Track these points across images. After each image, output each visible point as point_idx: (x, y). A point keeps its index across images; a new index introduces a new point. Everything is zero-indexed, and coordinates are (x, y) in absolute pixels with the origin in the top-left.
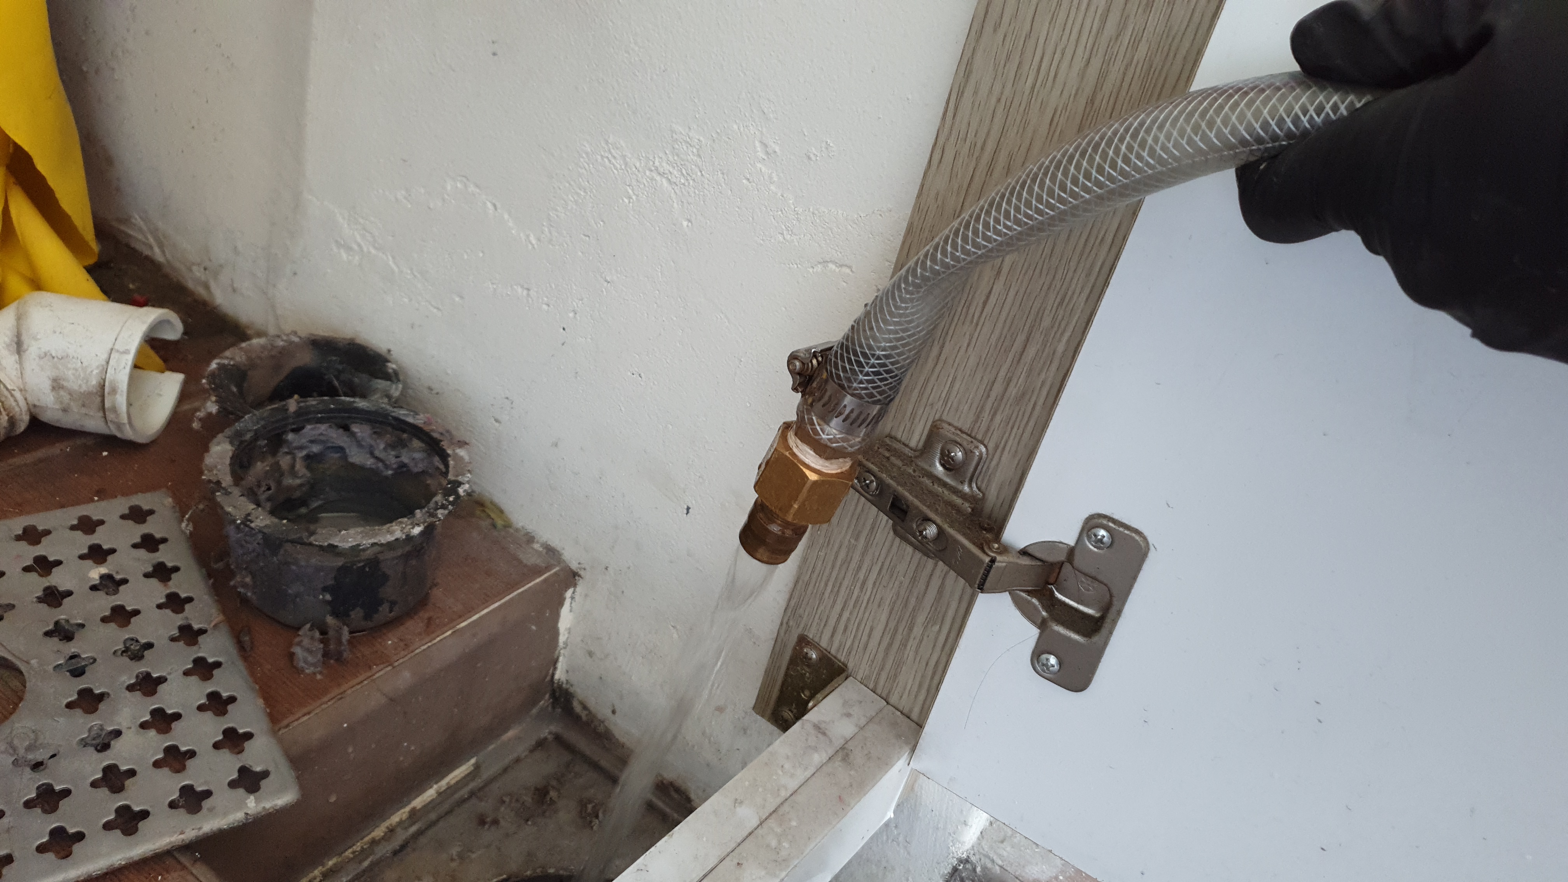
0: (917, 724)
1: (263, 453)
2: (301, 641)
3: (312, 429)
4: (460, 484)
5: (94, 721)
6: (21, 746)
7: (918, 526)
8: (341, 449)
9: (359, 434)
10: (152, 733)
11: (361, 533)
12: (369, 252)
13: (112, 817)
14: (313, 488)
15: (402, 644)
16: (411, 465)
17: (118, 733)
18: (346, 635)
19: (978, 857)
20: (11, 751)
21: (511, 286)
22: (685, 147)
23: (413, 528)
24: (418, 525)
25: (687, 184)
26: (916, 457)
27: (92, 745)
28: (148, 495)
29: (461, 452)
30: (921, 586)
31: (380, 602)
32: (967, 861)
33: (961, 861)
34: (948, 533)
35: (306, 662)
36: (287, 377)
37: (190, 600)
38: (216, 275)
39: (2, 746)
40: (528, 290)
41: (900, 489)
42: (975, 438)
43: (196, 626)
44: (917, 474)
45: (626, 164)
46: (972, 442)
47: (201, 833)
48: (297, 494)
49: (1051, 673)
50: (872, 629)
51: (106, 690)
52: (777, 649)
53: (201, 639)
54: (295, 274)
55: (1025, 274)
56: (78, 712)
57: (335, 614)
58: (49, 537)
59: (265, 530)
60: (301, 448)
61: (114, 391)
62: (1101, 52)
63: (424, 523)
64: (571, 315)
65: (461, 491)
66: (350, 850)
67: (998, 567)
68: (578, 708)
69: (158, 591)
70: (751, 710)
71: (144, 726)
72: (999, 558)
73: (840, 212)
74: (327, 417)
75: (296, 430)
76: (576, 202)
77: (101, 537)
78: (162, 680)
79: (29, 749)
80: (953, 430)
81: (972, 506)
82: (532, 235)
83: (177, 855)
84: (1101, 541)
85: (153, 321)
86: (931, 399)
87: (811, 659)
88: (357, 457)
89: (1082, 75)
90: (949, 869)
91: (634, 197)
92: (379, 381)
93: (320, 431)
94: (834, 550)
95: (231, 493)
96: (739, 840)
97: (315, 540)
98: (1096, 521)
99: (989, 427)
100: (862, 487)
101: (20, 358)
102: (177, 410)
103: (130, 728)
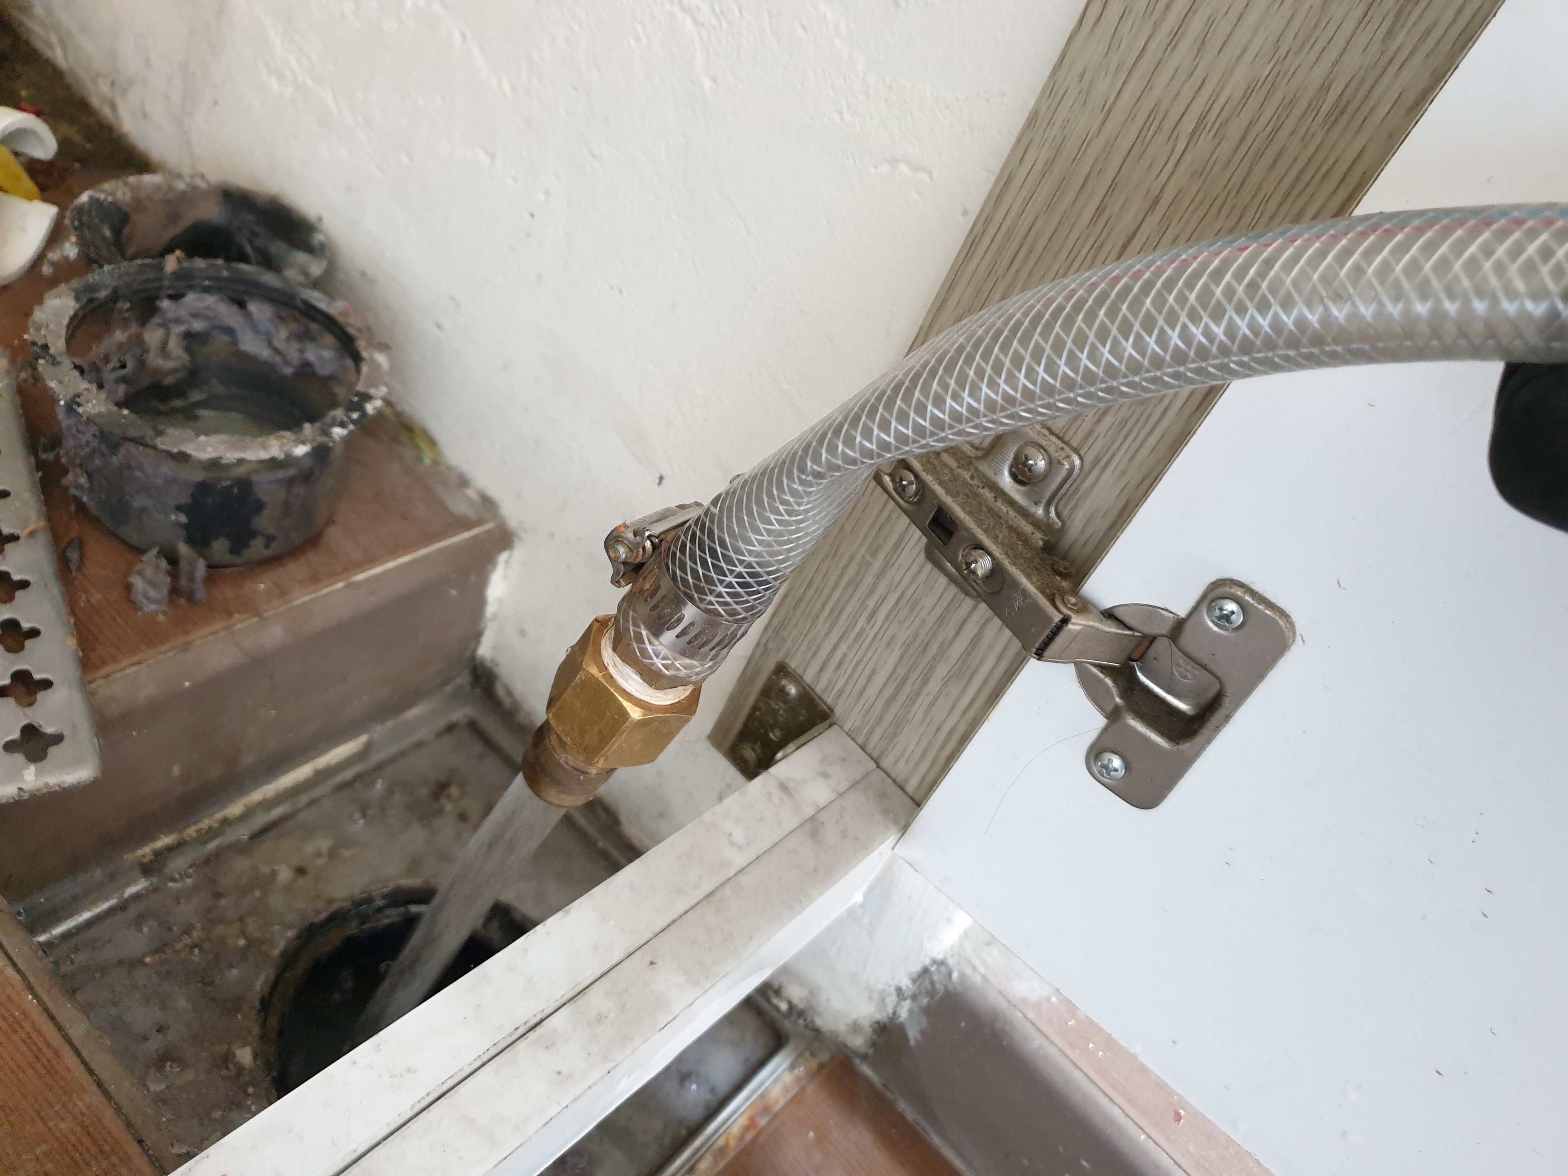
0: (911, 798)
1: (124, 319)
2: (144, 569)
3: (196, 299)
4: (370, 398)
7: (965, 555)
8: (231, 332)
9: (257, 316)
11: (226, 442)
12: (305, 83)
14: (194, 374)
15: (277, 591)
16: (318, 365)
18: (201, 569)
19: (956, 960)
21: (473, 149)
23: (296, 447)
24: (304, 443)
26: (978, 458)
29: (381, 358)
30: (949, 630)
31: (254, 534)
32: (942, 963)
33: (934, 962)
34: (1007, 571)
35: (147, 598)
36: (185, 231)
37: (5, 494)
38: (124, 92)
40: (493, 156)
41: (947, 499)
42: (1067, 443)
43: (5, 531)
44: (975, 482)
46: (1062, 449)
48: (169, 380)
49: (1112, 778)
50: (873, 672)
52: (749, 673)
53: (9, 548)
54: (216, 102)
55: (1194, 212)
57: (191, 541)
59: (99, 420)
60: (178, 321)
63: (311, 442)
64: (543, 197)
65: (370, 408)
66: (195, 827)
67: (1070, 631)
68: (501, 693)
72: (1075, 619)
73: (929, 90)
74: (217, 287)
75: (176, 297)
76: (567, 40)
81: (1046, 538)
82: (505, 81)
84: (1227, 618)
87: (788, 694)
88: (251, 344)
90: (919, 968)
92: (299, 253)
93: (206, 303)
94: (842, 565)
95: (59, 363)
96: (657, 930)
97: (161, 443)
98: (1227, 589)
99: (1090, 433)
100: (895, 489)
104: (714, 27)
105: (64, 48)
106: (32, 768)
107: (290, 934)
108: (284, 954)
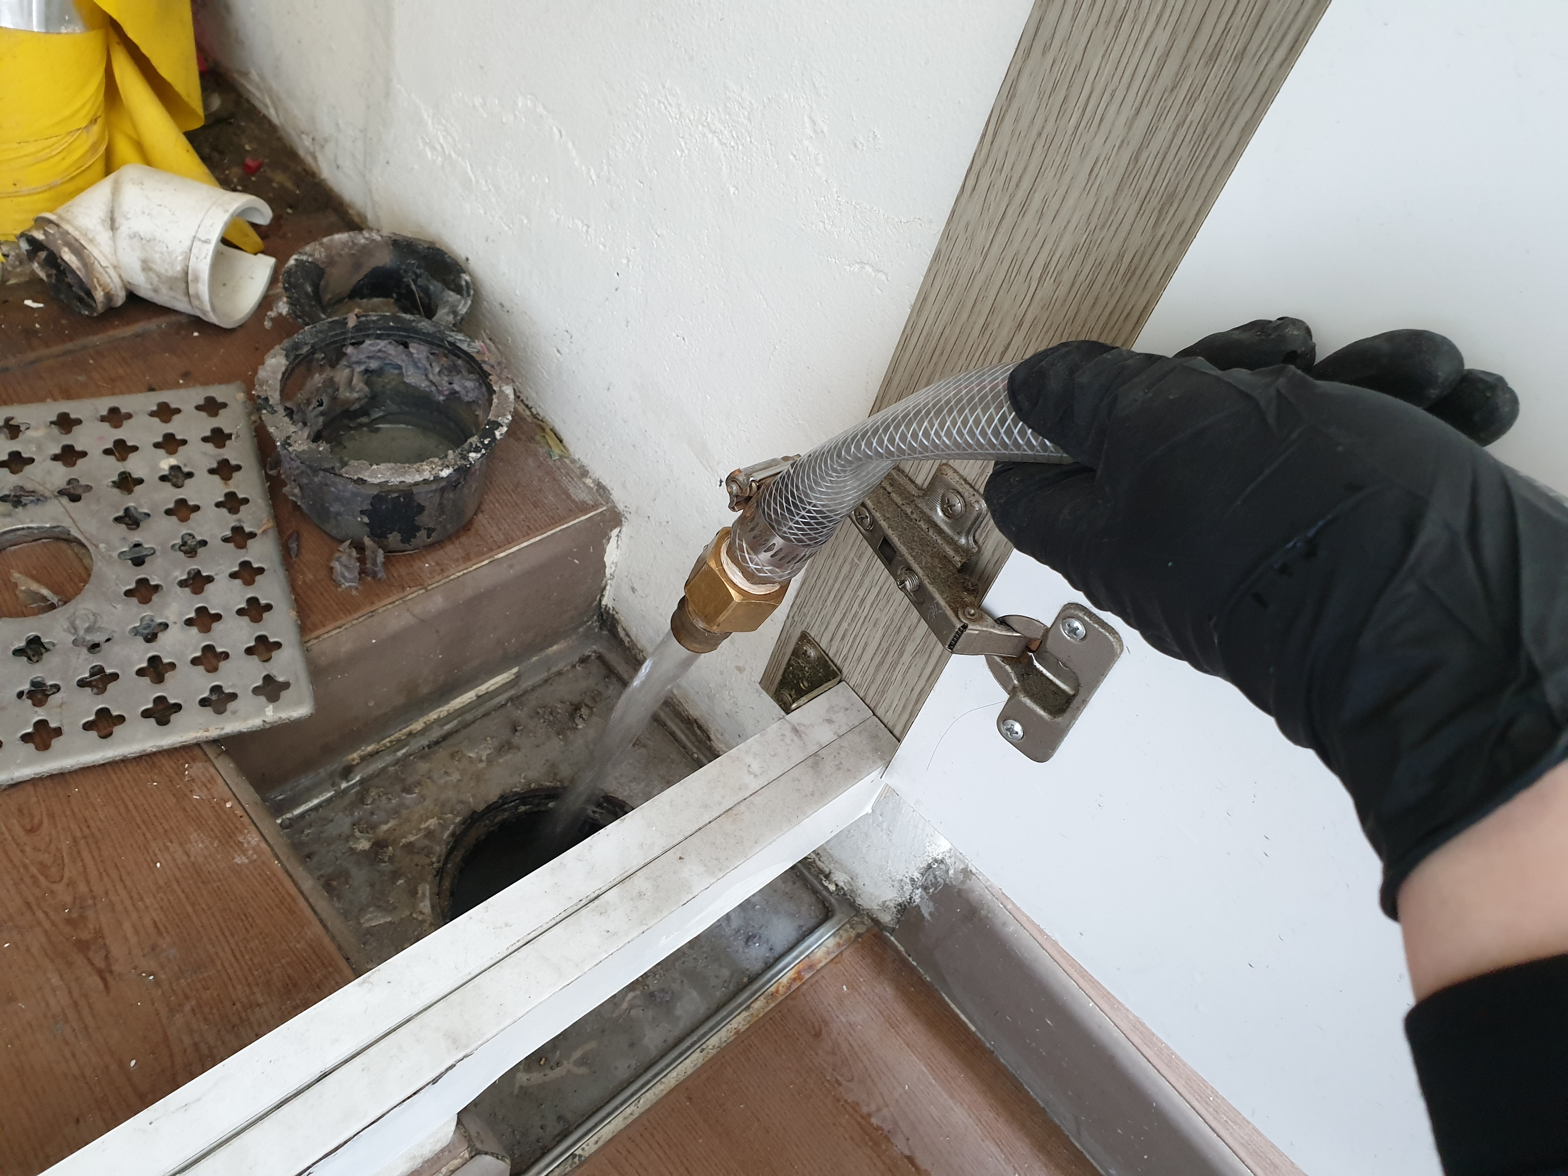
0: (896, 736)
1: (321, 365)
2: (340, 557)
3: (371, 345)
4: (498, 425)
5: (146, 612)
6: (82, 625)
7: (901, 573)
8: (400, 367)
9: (415, 355)
10: (194, 630)
11: (391, 469)
12: (450, 155)
13: (150, 706)
14: (373, 399)
15: (438, 568)
16: (463, 392)
17: (166, 626)
18: (380, 555)
19: (953, 860)
20: (73, 631)
21: (573, 219)
22: (737, 109)
23: (442, 470)
24: (448, 467)
25: (736, 147)
26: (919, 497)
27: (142, 635)
28: (223, 387)
29: (508, 390)
31: (418, 529)
32: (942, 862)
33: (936, 861)
34: (928, 589)
35: (344, 577)
36: (366, 276)
37: (246, 501)
38: (322, 147)
39: (66, 625)
40: (588, 227)
41: (890, 532)
42: (976, 492)
43: (247, 529)
44: (914, 516)
45: (681, 114)
46: (972, 496)
47: (223, 732)
48: (357, 406)
49: (1015, 737)
50: (866, 644)
51: (160, 583)
52: (783, 637)
53: (250, 542)
54: (388, 163)
56: (134, 601)
57: (373, 535)
58: (130, 421)
59: (305, 453)
60: (359, 363)
61: (196, 279)
62: (1154, 101)
63: (453, 465)
64: (625, 261)
65: (498, 434)
66: (388, 740)
67: (971, 635)
68: (622, 634)
69: (217, 489)
70: (758, 686)
71: (189, 622)
72: (970, 627)
73: (882, 212)
74: (387, 334)
75: (357, 344)
76: (633, 144)
77: (175, 426)
78: (210, 579)
79: (89, 630)
80: (957, 478)
81: (963, 561)
82: (592, 170)
83: (204, 747)
84: (1075, 631)
85: (237, 208)
87: (810, 656)
88: (413, 378)
89: (1130, 125)
90: (925, 865)
91: (686, 151)
92: (451, 293)
93: (379, 347)
94: (839, 564)
95: (276, 412)
96: (687, 834)
97: (346, 471)
98: (1072, 611)
100: (857, 519)
101: (114, 235)
102: (271, 292)
103: (175, 623)
104: (733, 147)
105: (276, 109)
106: (271, 707)
107: (458, 820)
108: (453, 834)
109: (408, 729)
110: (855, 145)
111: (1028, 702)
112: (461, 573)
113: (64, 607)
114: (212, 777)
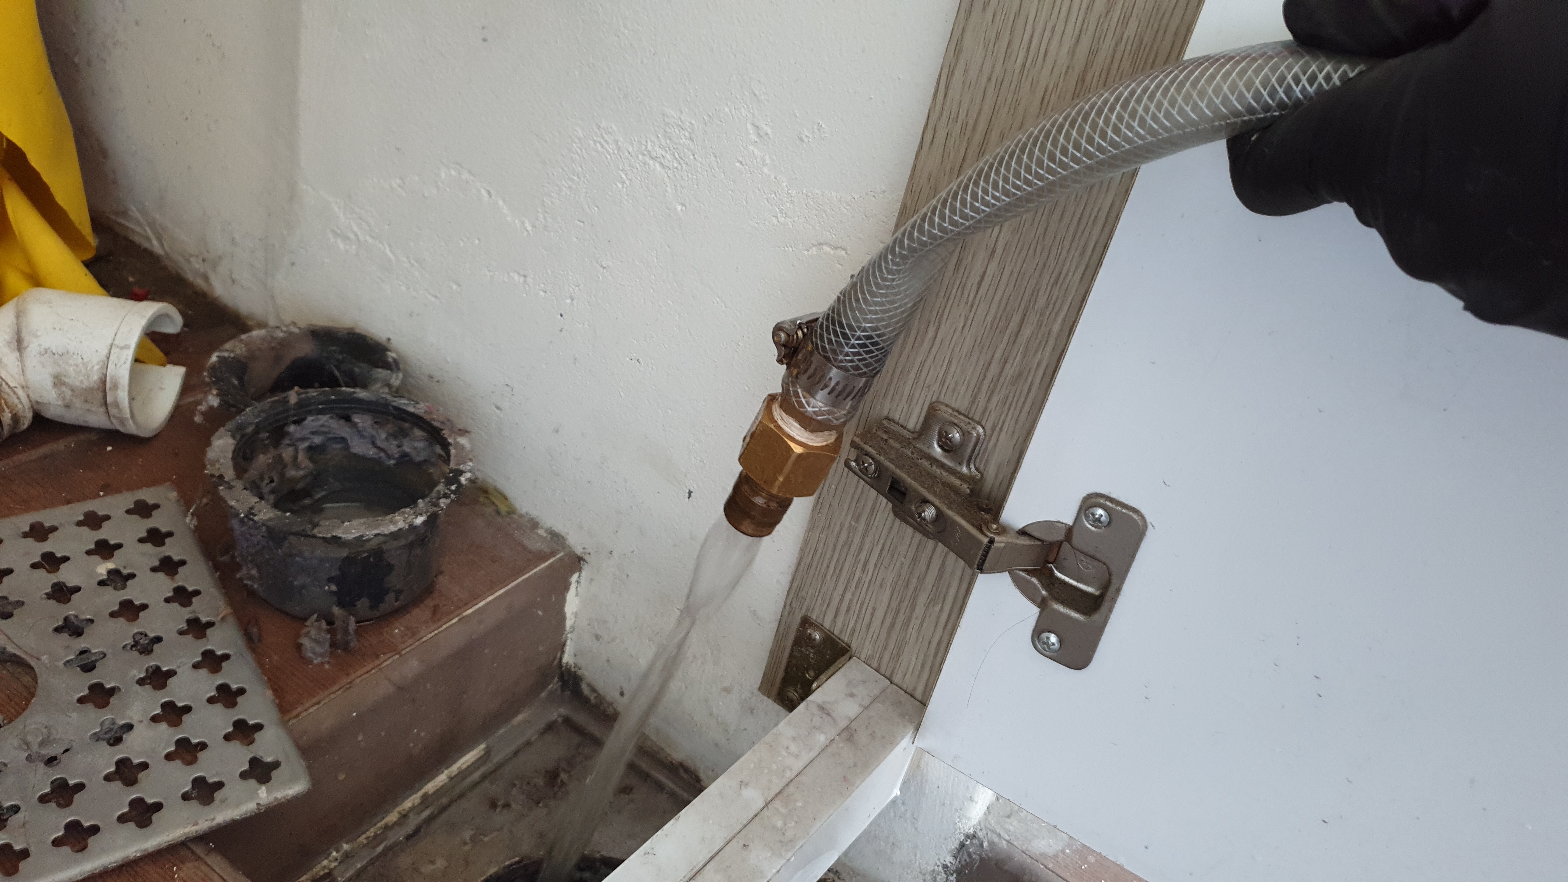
0: (921, 702)
1: (265, 445)
2: (309, 632)
3: (314, 421)
4: (461, 473)
5: (106, 715)
6: (34, 741)
7: (916, 508)
8: (343, 440)
9: (360, 425)
10: (163, 726)
11: (364, 524)
12: (366, 241)
13: (126, 809)
14: (316, 479)
15: (409, 632)
16: (413, 454)
17: (129, 727)
18: (352, 626)
19: (984, 831)
20: (25, 747)
21: (508, 273)
22: (677, 132)
23: (416, 518)
24: (421, 514)
25: (679, 168)
26: (914, 439)
27: (104, 740)
28: (153, 489)
29: (463, 441)
30: (922, 565)
31: (387, 591)
32: (974, 836)
33: (968, 836)
34: (947, 514)
35: (315, 653)
36: (287, 368)
37: (197, 593)
38: (215, 265)
39: (16, 743)
40: (525, 276)
41: (898, 471)
42: (972, 419)
43: (204, 619)
44: (915, 456)
45: (619, 149)
46: (969, 423)
47: (214, 823)
48: (301, 485)
49: (1052, 651)
50: (874, 610)
51: (117, 685)
52: (782, 629)
53: (209, 632)
54: (293, 264)
55: (1018, 255)
56: (90, 707)
57: (341, 604)
58: (56, 534)
59: (270, 523)
60: (303, 439)
61: (115, 386)
62: (1092, 28)
63: (426, 513)
64: (568, 301)
65: (463, 479)
66: (364, 836)
67: (998, 549)
68: (586, 691)
69: (164, 585)
70: (757, 691)
71: (155, 719)
72: (997, 539)
73: (834, 194)
74: (328, 408)
75: (298, 422)
76: (570, 188)
77: (107, 533)
78: (171, 673)
79: (42, 744)
80: (950, 411)
81: (971, 487)
82: (526, 222)
83: (192, 846)
84: (1099, 520)
85: (151, 316)
86: (927, 381)
87: (814, 640)
88: (359, 447)
89: (1072, 53)
90: (956, 845)
91: (627, 182)
92: (380, 370)
93: (321, 422)
94: (835, 533)
95: (233, 487)
96: (745, 822)
97: (318, 532)
98: (1094, 500)
99: (986, 408)
100: (860, 470)
101: (21, 355)
102: (180, 403)
103: (141, 721)
104: (677, 168)
105: (160, 240)
106: (263, 788)
109: (383, 822)
110: (801, 140)
111: (1060, 608)
112: (432, 634)
113: (10, 725)
114: (206, 875)
